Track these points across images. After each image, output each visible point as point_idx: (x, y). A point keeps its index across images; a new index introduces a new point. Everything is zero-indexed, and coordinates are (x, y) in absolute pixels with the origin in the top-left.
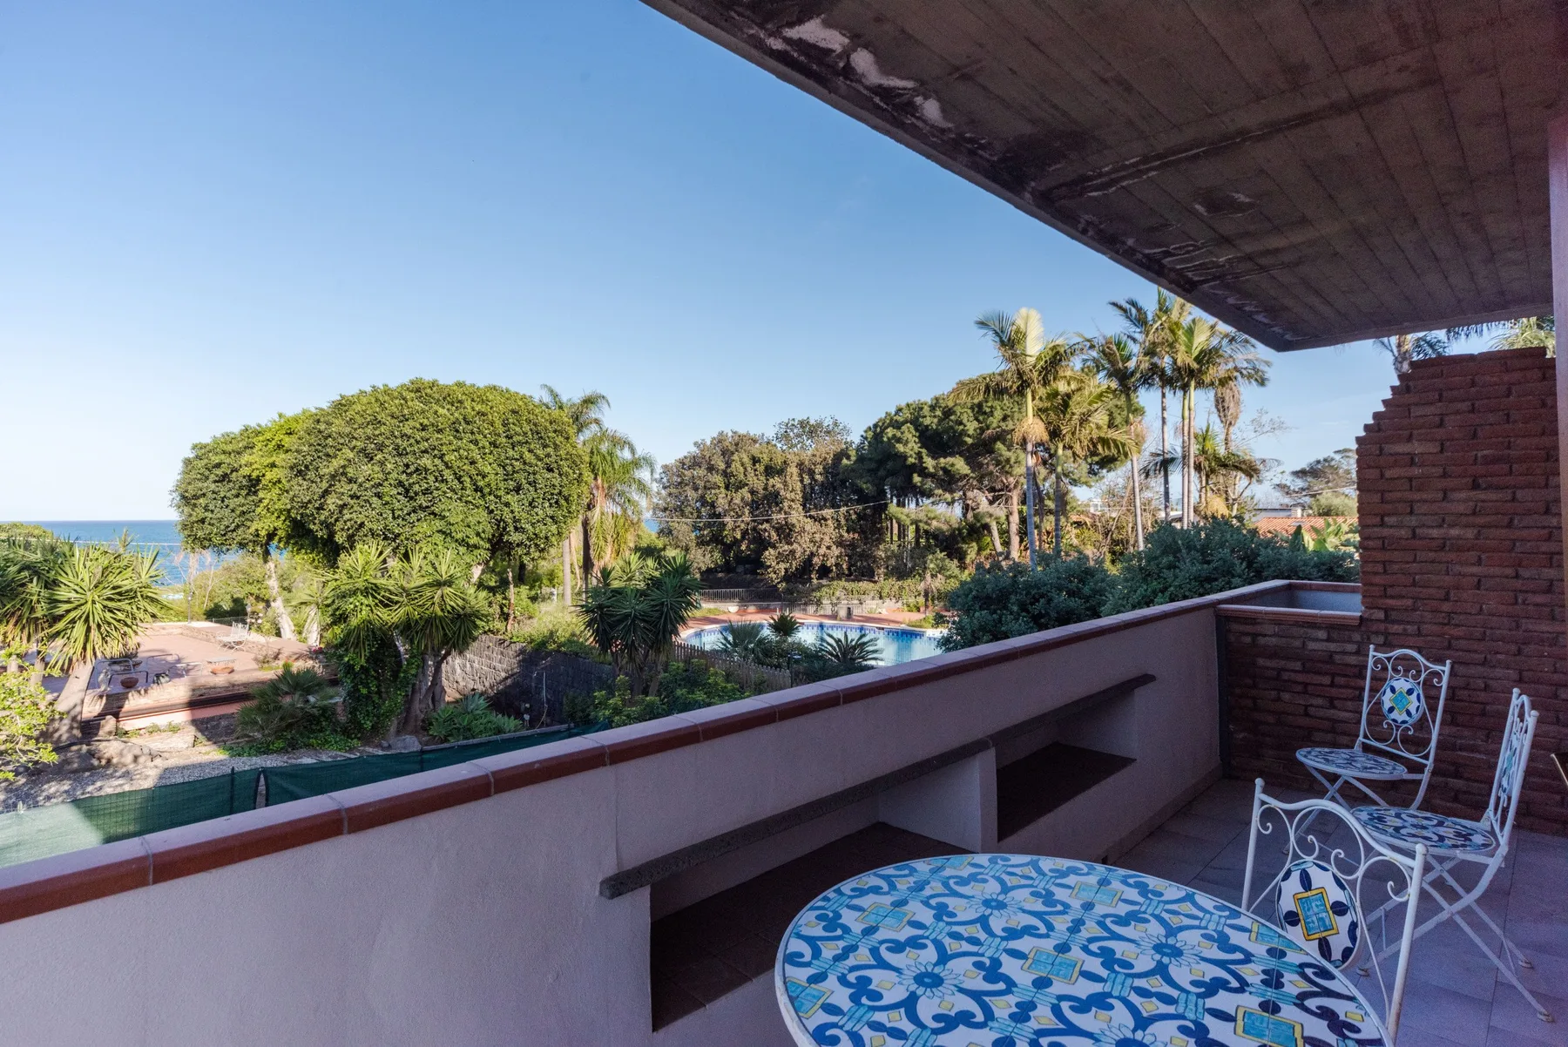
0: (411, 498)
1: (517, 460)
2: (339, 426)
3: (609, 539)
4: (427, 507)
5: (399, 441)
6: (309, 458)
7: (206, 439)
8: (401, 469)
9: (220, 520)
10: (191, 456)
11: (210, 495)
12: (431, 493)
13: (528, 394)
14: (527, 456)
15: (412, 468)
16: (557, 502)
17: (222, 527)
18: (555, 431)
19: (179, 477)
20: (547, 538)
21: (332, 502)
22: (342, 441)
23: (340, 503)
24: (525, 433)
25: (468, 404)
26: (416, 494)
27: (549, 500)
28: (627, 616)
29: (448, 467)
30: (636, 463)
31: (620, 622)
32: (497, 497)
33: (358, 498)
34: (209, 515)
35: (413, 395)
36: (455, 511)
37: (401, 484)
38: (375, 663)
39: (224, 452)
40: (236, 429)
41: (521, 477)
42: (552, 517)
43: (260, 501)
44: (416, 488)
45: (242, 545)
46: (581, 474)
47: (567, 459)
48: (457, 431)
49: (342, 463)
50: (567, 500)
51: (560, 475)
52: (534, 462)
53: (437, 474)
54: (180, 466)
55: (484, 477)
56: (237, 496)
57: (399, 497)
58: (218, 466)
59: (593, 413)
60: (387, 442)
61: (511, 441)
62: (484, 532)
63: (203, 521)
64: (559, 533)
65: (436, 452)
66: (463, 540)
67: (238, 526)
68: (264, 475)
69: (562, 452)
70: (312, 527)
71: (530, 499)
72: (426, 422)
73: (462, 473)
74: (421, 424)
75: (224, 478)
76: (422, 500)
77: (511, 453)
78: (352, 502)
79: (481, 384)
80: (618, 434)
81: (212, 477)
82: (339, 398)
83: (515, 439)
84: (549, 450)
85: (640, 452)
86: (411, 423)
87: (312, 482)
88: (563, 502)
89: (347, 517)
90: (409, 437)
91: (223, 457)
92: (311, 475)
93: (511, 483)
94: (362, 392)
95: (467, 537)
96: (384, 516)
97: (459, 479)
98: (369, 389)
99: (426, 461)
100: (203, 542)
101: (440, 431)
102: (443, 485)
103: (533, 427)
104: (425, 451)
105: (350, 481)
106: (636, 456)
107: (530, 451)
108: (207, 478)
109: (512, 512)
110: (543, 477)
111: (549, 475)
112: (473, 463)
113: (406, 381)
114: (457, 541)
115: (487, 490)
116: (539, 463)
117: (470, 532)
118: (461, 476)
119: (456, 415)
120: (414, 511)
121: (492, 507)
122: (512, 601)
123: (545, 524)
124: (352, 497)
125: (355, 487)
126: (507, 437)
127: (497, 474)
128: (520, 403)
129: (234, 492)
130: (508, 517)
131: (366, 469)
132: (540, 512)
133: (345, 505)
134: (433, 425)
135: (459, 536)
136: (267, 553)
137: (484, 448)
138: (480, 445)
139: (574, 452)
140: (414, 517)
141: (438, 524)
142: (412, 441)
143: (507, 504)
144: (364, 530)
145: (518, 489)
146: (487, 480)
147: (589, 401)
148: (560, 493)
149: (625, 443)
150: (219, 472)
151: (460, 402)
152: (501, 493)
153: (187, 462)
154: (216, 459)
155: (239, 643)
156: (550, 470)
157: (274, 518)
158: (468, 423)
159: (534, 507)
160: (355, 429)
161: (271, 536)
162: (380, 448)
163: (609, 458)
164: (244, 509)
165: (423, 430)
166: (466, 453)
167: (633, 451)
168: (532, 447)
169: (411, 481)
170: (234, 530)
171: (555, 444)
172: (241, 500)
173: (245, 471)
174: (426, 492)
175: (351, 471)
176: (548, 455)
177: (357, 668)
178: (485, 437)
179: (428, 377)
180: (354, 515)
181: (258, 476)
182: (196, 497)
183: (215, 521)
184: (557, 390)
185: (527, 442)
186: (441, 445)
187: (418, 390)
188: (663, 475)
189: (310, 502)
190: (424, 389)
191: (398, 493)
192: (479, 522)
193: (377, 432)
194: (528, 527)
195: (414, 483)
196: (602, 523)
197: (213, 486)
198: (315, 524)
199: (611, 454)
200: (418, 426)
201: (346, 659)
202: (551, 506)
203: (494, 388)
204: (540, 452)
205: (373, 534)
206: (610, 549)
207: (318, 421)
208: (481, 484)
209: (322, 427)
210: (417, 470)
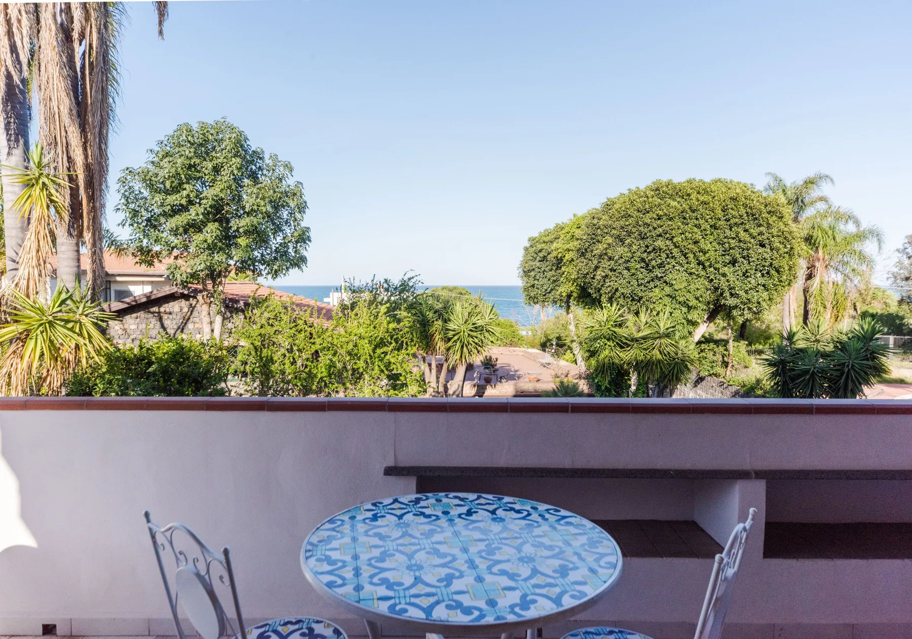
0: (651, 271)
1: (733, 238)
2: (605, 220)
3: (829, 306)
4: (662, 277)
5: (642, 229)
6: (587, 244)
7: (535, 234)
8: (643, 249)
9: (542, 286)
10: (528, 245)
11: (537, 270)
12: (664, 267)
13: (749, 182)
14: (742, 234)
15: (650, 249)
16: (768, 273)
17: (544, 290)
18: (769, 213)
19: (522, 259)
20: (759, 303)
21: (599, 274)
22: (606, 231)
23: (604, 274)
24: (741, 216)
25: (694, 196)
26: (653, 267)
27: (761, 271)
28: (806, 372)
29: (676, 247)
30: (861, 237)
31: (799, 376)
32: (716, 269)
33: (615, 271)
34: (536, 282)
35: (652, 193)
36: (678, 279)
37: (643, 260)
38: (616, 386)
39: (544, 242)
40: (551, 226)
41: (736, 253)
42: (764, 286)
43: (563, 274)
44: (653, 263)
45: (555, 302)
46: (792, 248)
47: (779, 236)
48: (685, 218)
49: (605, 246)
50: (778, 271)
51: (772, 250)
52: (748, 239)
53: (668, 252)
54: (522, 252)
55: (705, 253)
56: (551, 270)
57: (642, 270)
58: (540, 251)
59: (815, 193)
60: (634, 230)
61: (728, 223)
62: (701, 297)
63: (533, 286)
64: (770, 299)
65: (668, 235)
66: (685, 302)
67: (552, 290)
68: (564, 256)
69: (774, 231)
70: (590, 291)
71: (744, 270)
72: (661, 213)
73: (687, 251)
74: (658, 215)
75: (544, 259)
76: (658, 272)
77: (728, 233)
78: (611, 274)
79: (707, 179)
80: (841, 210)
81: (538, 258)
82: (606, 200)
83: (732, 221)
84: (761, 228)
85: (865, 225)
86: (651, 215)
87: (590, 260)
88: (773, 272)
89: (607, 284)
90: (649, 225)
91: (543, 245)
92: (588, 255)
93: (727, 257)
94: (621, 194)
95: (687, 300)
96: (632, 283)
97: (685, 255)
98: (627, 192)
99: (660, 243)
100: (533, 300)
101: (671, 219)
102: (672, 260)
103: (749, 210)
104: (660, 235)
105: (610, 259)
106: (861, 229)
107: (746, 231)
108: (536, 259)
109: (728, 281)
110: (757, 252)
111: (761, 250)
112: (696, 242)
113: (649, 183)
114: (680, 303)
115: (707, 264)
116: (752, 240)
117: (688, 296)
118: (686, 254)
119: (684, 205)
120: (652, 280)
121: (711, 277)
122: (731, 353)
123: (758, 291)
124: (611, 270)
125: (613, 262)
126: (725, 220)
127: (716, 251)
128: (739, 191)
129: (549, 267)
130: (724, 285)
131: (621, 250)
132: (753, 281)
133: (606, 276)
134: (666, 215)
136: (568, 307)
137: (705, 230)
138: (702, 228)
139: (786, 229)
140: (652, 285)
141: (668, 290)
142: (651, 228)
143: (724, 275)
144: (618, 294)
145: (734, 262)
146: (707, 255)
147: (810, 183)
148: (771, 265)
149: (849, 217)
150: (541, 255)
151: (689, 195)
152: (718, 265)
153: (526, 249)
154: (539, 247)
155: (549, 364)
156: (763, 246)
157: (570, 284)
158: (693, 211)
159: (748, 277)
160: (614, 222)
161: (569, 296)
162: (629, 234)
163: (830, 233)
164: (555, 278)
165: (659, 219)
166: (690, 235)
167: (857, 223)
168: (747, 227)
169: (650, 258)
170: (550, 293)
171: (768, 224)
172: (553, 273)
173: (554, 254)
174: (661, 266)
175: (610, 252)
176: (760, 233)
177: (603, 388)
178: (707, 221)
179: (665, 179)
180: (612, 283)
181: (561, 257)
182: (529, 271)
183: (539, 287)
184: (781, 176)
185: (742, 224)
186: (672, 230)
187: (657, 189)
188: (907, 245)
189: (587, 274)
190: (662, 187)
191: (641, 267)
192: (698, 289)
193: (627, 223)
194: (742, 293)
195: (652, 260)
196: (821, 290)
197: (538, 264)
198: (592, 289)
199: (832, 228)
200: (655, 216)
201: (596, 381)
202: (763, 275)
203: (720, 180)
204: (754, 232)
205: (624, 297)
206: (829, 314)
207: (594, 218)
208: (702, 258)
209: (595, 221)
210: (654, 249)
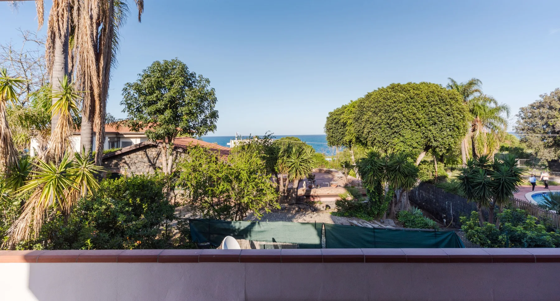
0: (392, 129)
1: (434, 112)
2: (367, 104)
3: (485, 145)
4: (398, 132)
5: (386, 108)
6: (359, 116)
7: (332, 111)
8: (387, 118)
9: (337, 136)
10: (329, 116)
11: (334, 129)
12: (399, 127)
13: (439, 84)
14: (438, 110)
15: (391, 118)
16: (453, 129)
17: (337, 139)
18: (451, 99)
19: (326, 123)
20: (449, 145)
21: (366, 131)
22: (368, 109)
23: (368, 131)
24: (436, 101)
25: (412, 91)
26: (393, 127)
27: (449, 128)
28: (480, 183)
29: (404, 116)
30: (498, 109)
31: (476, 186)
32: (425, 127)
33: (373, 129)
34: (334, 135)
35: (391, 90)
36: (407, 133)
37: (388, 124)
38: (378, 190)
39: (337, 115)
40: (340, 106)
41: (435, 119)
42: (451, 136)
43: (347, 130)
44: (393, 125)
45: (343, 144)
46: (464, 116)
47: (457, 110)
48: (408, 102)
49: (368, 116)
50: (458, 128)
51: (454, 117)
52: (441, 112)
53: (400, 119)
54: (326, 120)
55: (419, 120)
56: (341, 128)
57: (387, 128)
58: (335, 119)
59: (474, 88)
60: (382, 108)
61: (430, 104)
62: (419, 142)
63: (332, 136)
64: (455, 142)
65: (400, 111)
66: (411, 145)
67: (342, 138)
68: (347, 122)
69: (454, 108)
70: (361, 139)
71: (440, 128)
72: (395, 100)
73: (410, 119)
74: (394, 101)
75: (337, 123)
76: (396, 129)
77: (430, 109)
78: (371, 130)
79: (418, 83)
80: (487, 96)
81: (334, 123)
82: (367, 94)
83: (433, 103)
84: (448, 107)
85: (500, 104)
86: (390, 101)
87: (360, 124)
88: (455, 129)
89: (370, 136)
90: (390, 106)
91: (336, 116)
92: (360, 121)
93: (431, 121)
94: (375, 91)
95: (412, 144)
96: (383, 135)
97: (409, 121)
98: (377, 89)
99: (395, 115)
100: (332, 144)
101: (401, 103)
102: (403, 123)
103: (440, 98)
104: (396, 111)
105: (371, 123)
106: (498, 106)
107: (440, 108)
108: (333, 123)
109: (432, 134)
110: (446, 119)
111: (448, 118)
112: (414, 114)
113: (388, 85)
114: (408, 145)
115: (421, 125)
116: (443, 113)
117: (412, 142)
118: (410, 120)
119: (407, 96)
120: (393, 134)
121: (424, 131)
122: (436, 170)
123: (448, 139)
124: (372, 129)
125: (372, 125)
126: (429, 103)
127: (425, 118)
128: (434, 88)
129: (340, 127)
130: (431, 136)
131: (376, 118)
132: (445, 134)
133: (369, 132)
134: (398, 100)
135: (409, 143)
136: (350, 147)
137: (418, 108)
138: (417, 107)
139: (460, 107)
140: (393, 136)
141: (401, 139)
142: (391, 107)
143: (430, 130)
144: (376, 141)
145: (435, 124)
146: (421, 121)
147: (471, 84)
148: (454, 125)
149: (491, 100)
150: (336, 121)
151: (409, 91)
152: (426, 126)
153: (328, 118)
154: (334, 117)
156: (449, 115)
157: (351, 135)
158: (412, 99)
159: (442, 131)
160: (372, 104)
161: (350, 142)
162: (380, 111)
163: (482, 108)
164: (343, 133)
165: (395, 103)
166: (411, 111)
167: (496, 103)
168: (440, 106)
169: (391, 122)
170: (340, 140)
171: (451, 105)
172: (342, 130)
173: (342, 121)
175: (371, 120)
176: (447, 109)
177: (371, 191)
178: (419, 103)
179: (396, 83)
180: (372, 135)
181: (346, 122)
182: (330, 129)
183: (335, 137)
184: (455, 80)
185: (437, 104)
186: (402, 108)
187: (393, 88)
188: (521, 113)
189: (360, 130)
190: (395, 87)
191: (387, 127)
192: (417, 138)
193: (379, 105)
194: (440, 140)
195: (392, 123)
196: (480, 137)
197: (334, 125)
198: (362, 138)
199: (484, 106)
200: (393, 101)
201: (367, 187)
202: (450, 130)
203: (424, 83)
204: (444, 108)
205: (379, 142)
206: (486, 149)
207: (361, 102)
208: (418, 122)
209: (362, 104)
210: (393, 118)
